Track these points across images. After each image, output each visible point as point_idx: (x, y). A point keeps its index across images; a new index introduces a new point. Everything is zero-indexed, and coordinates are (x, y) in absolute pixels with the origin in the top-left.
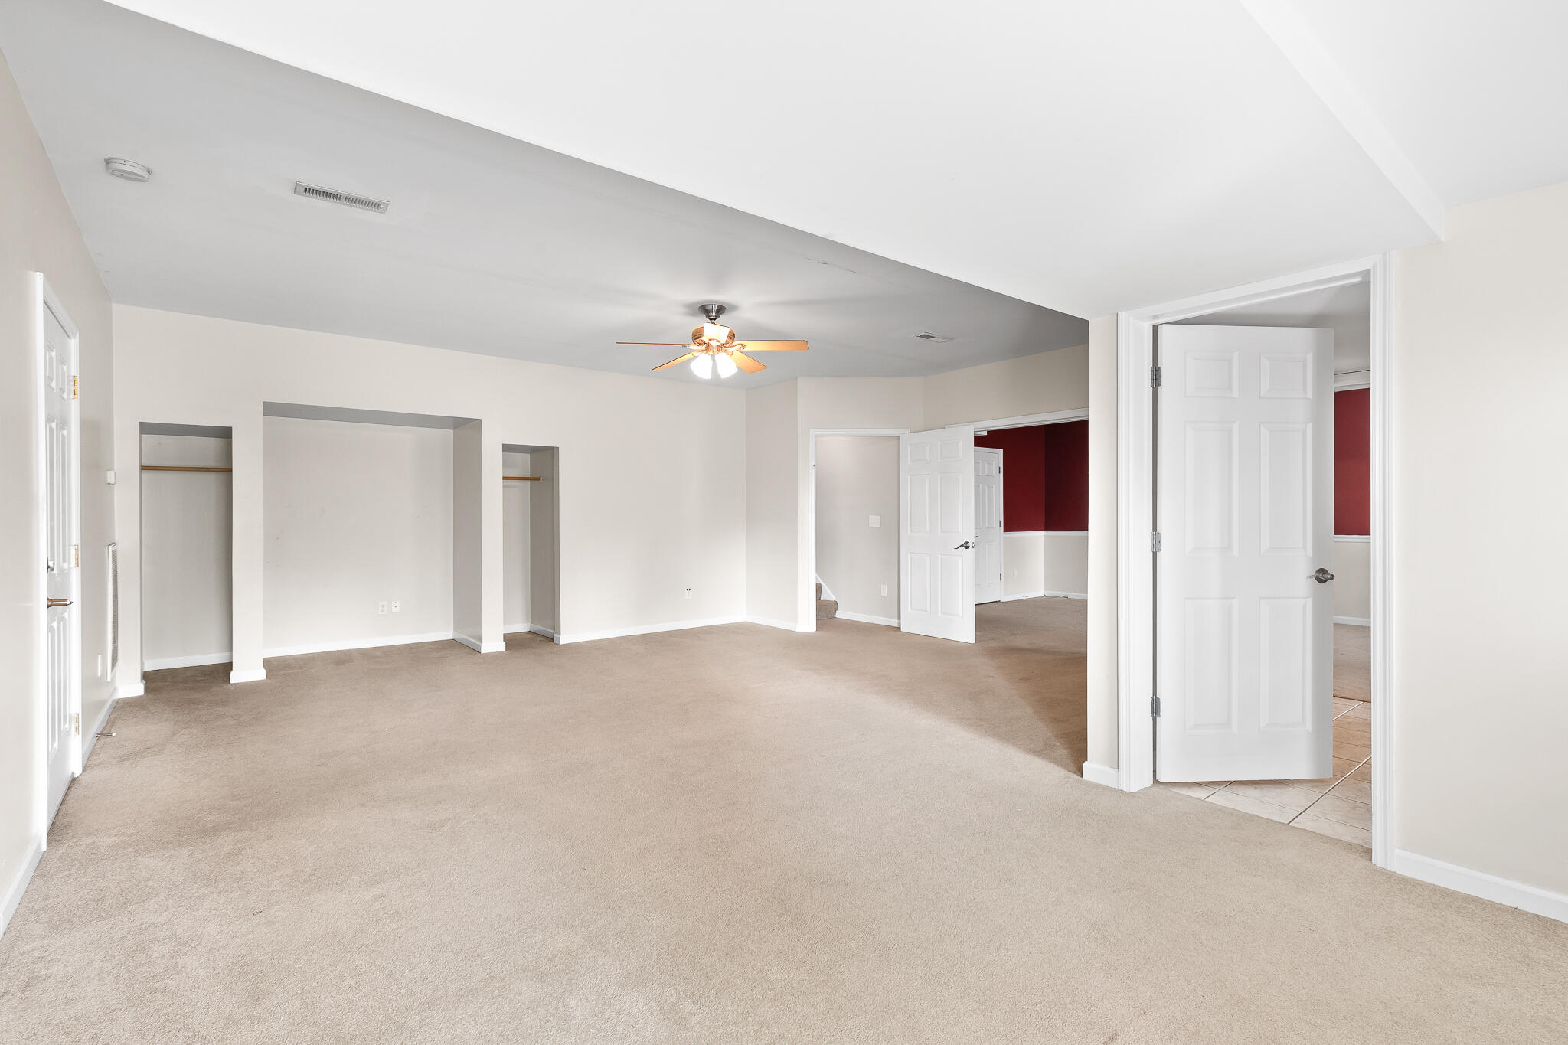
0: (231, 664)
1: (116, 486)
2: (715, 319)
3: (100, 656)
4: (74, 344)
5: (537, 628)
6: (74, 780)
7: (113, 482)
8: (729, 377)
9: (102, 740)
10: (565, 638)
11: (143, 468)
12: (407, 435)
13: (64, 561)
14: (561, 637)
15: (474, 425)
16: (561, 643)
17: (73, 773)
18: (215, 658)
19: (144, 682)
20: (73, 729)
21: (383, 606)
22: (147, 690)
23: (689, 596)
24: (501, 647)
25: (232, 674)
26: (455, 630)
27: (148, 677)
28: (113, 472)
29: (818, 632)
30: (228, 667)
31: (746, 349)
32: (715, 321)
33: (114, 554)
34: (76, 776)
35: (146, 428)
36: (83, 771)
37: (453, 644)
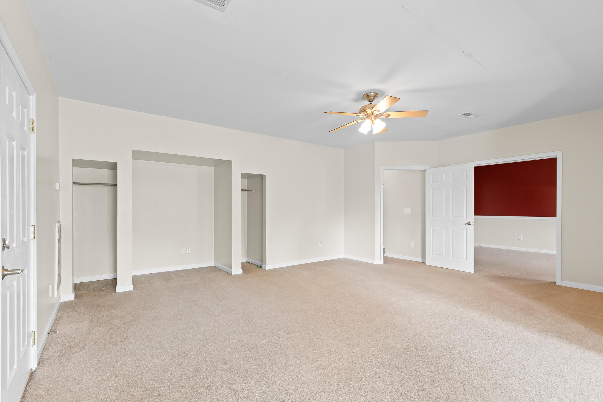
0: (116, 279)
1: (60, 191)
2: (372, 101)
3: (50, 286)
4: (32, 99)
5: (250, 260)
6: (32, 374)
7: (58, 189)
8: (377, 134)
9: (51, 335)
10: (269, 266)
11: (74, 183)
12: (193, 170)
13: (24, 236)
14: (267, 266)
15: (228, 164)
16: (267, 269)
17: (31, 369)
18: (108, 276)
19: (74, 292)
20: (31, 341)
21: (183, 251)
22: (76, 296)
23: (320, 246)
24: (240, 271)
25: (117, 288)
26: (215, 261)
27: (77, 287)
28: (58, 184)
29: (384, 265)
30: (114, 282)
31: (390, 117)
32: (373, 103)
33: (59, 228)
34: (33, 370)
35: (76, 163)
36: (38, 365)
37: (214, 269)
